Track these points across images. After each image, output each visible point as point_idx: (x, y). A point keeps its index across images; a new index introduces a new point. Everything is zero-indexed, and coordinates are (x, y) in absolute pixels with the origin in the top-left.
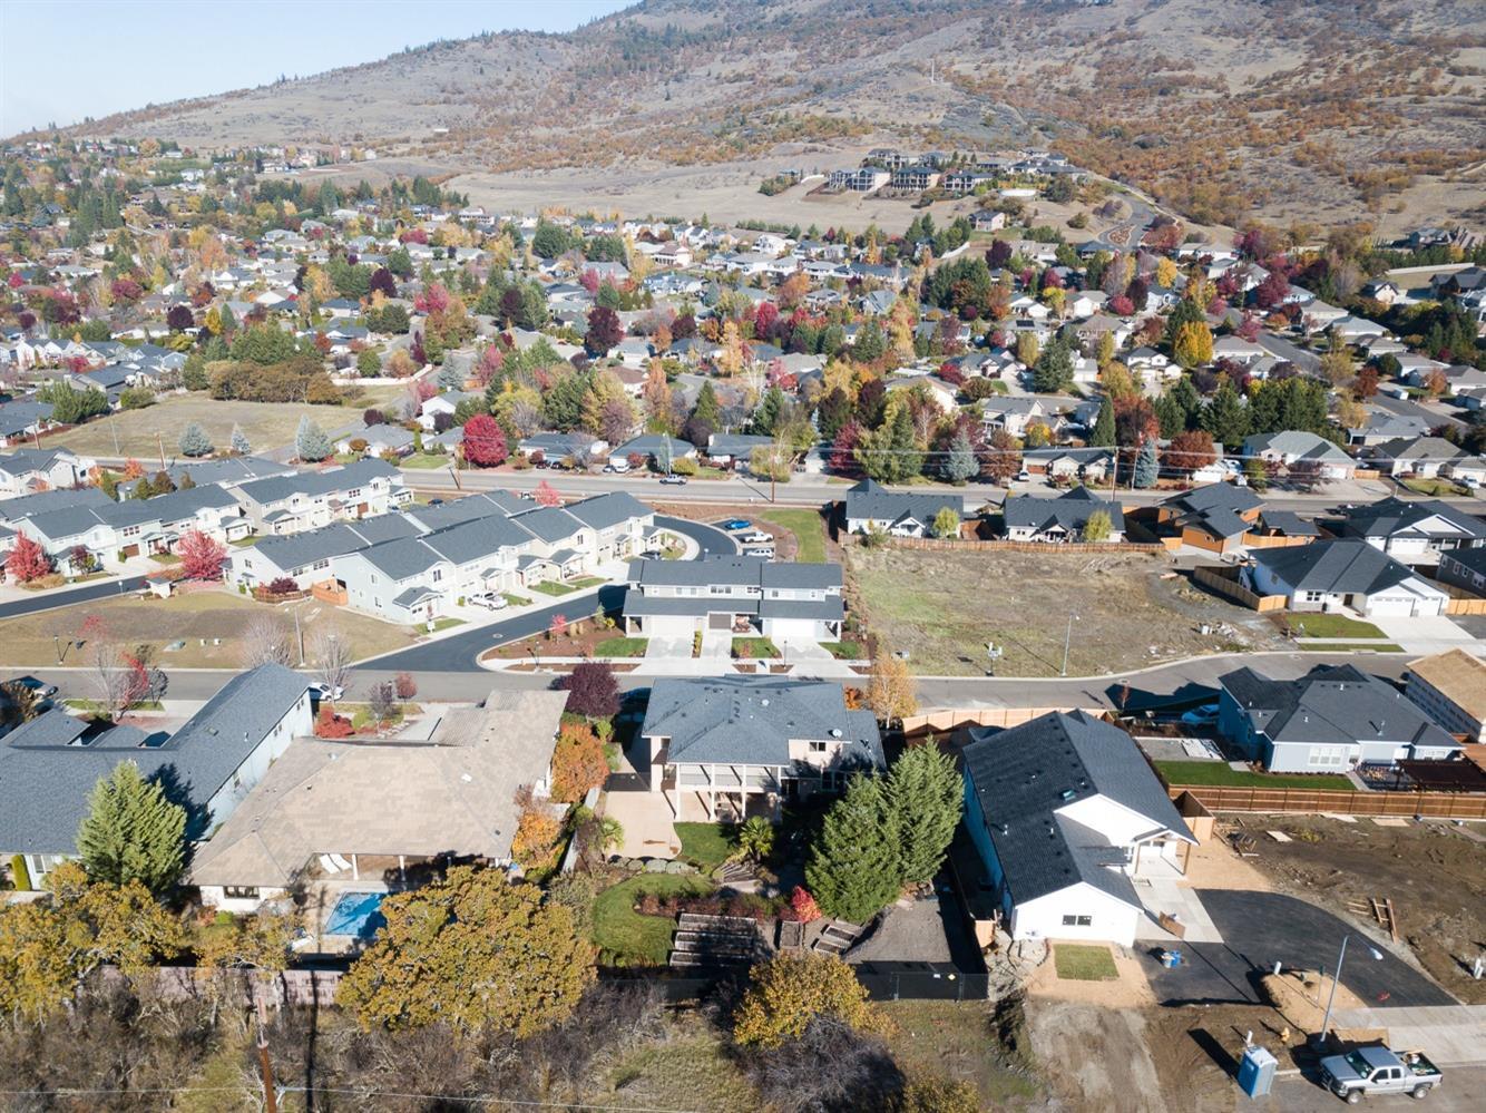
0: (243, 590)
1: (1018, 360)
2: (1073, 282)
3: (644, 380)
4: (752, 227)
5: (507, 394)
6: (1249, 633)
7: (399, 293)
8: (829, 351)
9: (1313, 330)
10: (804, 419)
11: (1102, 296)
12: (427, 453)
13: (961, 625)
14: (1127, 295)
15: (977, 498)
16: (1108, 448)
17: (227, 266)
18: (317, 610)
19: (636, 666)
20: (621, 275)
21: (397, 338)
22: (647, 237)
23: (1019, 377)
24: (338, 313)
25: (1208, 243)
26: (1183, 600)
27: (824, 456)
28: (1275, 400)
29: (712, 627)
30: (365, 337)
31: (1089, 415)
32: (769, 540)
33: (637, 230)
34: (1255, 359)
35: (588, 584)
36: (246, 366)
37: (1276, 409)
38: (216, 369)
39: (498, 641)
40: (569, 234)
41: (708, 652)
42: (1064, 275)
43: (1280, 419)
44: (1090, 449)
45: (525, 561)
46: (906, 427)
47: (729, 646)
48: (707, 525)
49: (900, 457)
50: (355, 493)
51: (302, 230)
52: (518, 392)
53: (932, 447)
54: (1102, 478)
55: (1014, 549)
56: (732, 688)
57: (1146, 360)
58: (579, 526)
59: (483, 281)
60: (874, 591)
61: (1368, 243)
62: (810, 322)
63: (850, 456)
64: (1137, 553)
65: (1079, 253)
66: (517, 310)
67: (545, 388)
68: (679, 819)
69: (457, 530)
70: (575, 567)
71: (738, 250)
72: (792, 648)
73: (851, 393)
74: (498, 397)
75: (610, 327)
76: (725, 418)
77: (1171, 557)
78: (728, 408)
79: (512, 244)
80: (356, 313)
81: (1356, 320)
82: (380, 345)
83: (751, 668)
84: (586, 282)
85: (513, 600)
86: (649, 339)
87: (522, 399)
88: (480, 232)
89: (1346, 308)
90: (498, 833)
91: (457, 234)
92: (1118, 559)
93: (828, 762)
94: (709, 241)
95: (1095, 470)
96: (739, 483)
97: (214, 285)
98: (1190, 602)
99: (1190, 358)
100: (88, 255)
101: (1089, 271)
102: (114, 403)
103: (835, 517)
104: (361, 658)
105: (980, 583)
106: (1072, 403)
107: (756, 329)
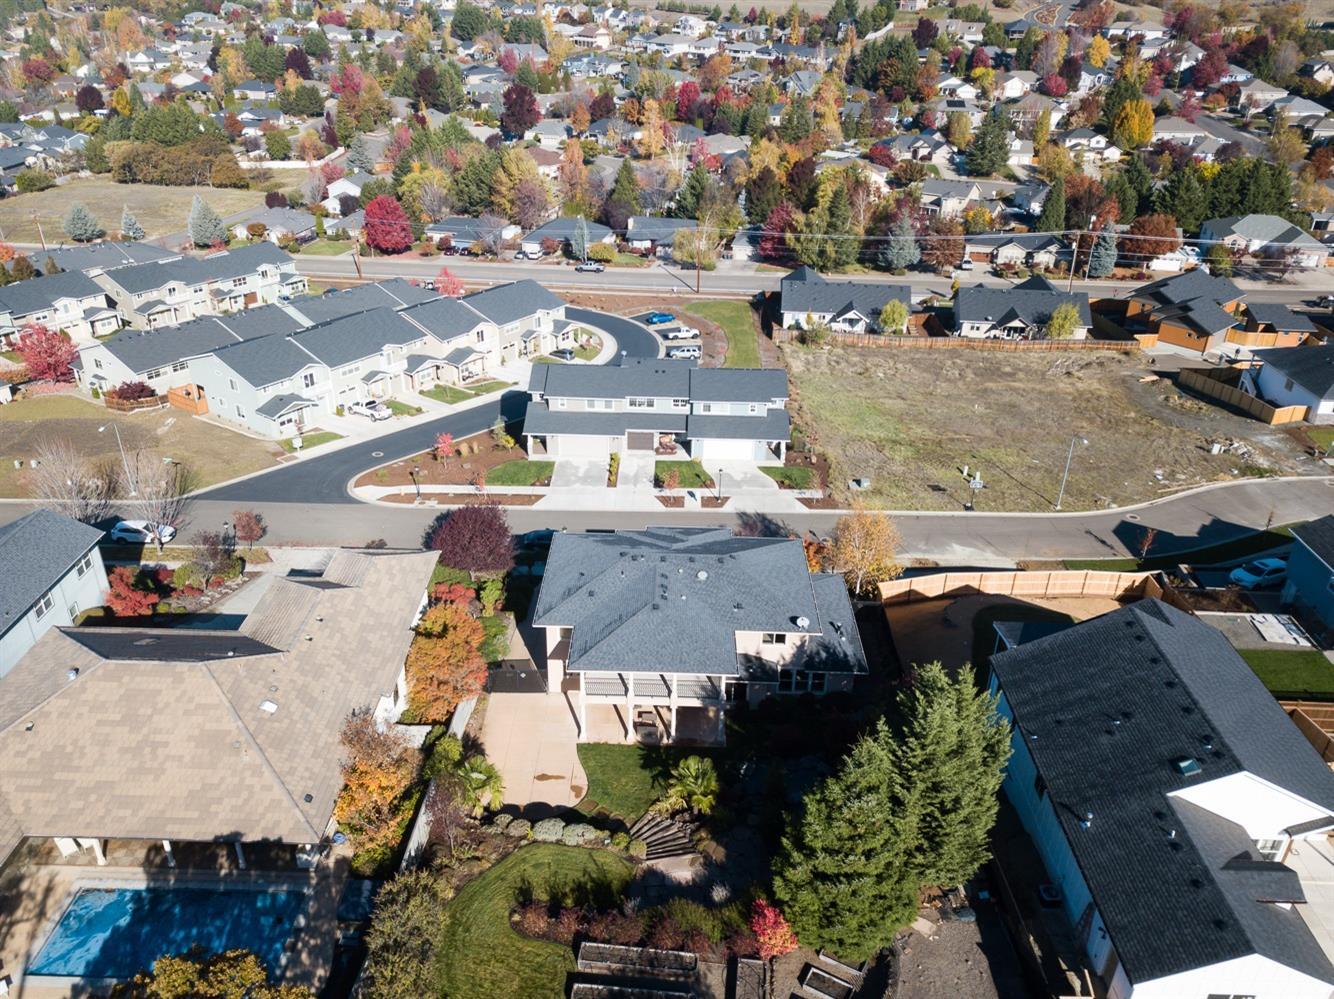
0: (96, 394)
1: (949, 143)
2: (1003, 63)
3: (560, 161)
4: (672, 9)
5: (415, 175)
6: (1266, 452)
7: (316, 75)
8: (754, 131)
9: (1253, 111)
10: (730, 200)
11: (1032, 76)
12: (330, 238)
13: (925, 442)
14: (1061, 74)
15: (922, 287)
16: (1055, 233)
17: (143, 47)
18: (170, 421)
19: (539, 497)
20: (540, 58)
21: (311, 121)
22: (566, 17)
23: (951, 160)
24: (252, 95)
25: (1139, 21)
26: (1174, 409)
27: (753, 240)
28: (1237, 181)
29: (631, 446)
30: (278, 119)
31: (1029, 200)
32: (695, 337)
33: (557, 11)
34: (1198, 141)
35: (488, 389)
36: (149, 146)
37: (1238, 191)
38: (117, 149)
39: (379, 461)
40: (489, 16)
41: (627, 480)
42: (992, 54)
43: (1241, 202)
44: (1037, 234)
45: (415, 362)
46: (843, 209)
47: (651, 471)
48: (626, 318)
49: (835, 242)
50: (241, 281)
51: (222, 13)
52: (426, 173)
53: (869, 232)
54: (1051, 266)
55: (968, 346)
56: (656, 554)
57: (1084, 141)
58: (479, 320)
59: (400, 64)
60: (818, 398)
61: (1301, 23)
62: (733, 102)
63: (782, 241)
64: (1107, 351)
65: (1007, 32)
66: (431, 90)
67: (457, 169)
68: (584, 739)
69: (334, 325)
70: (475, 368)
71: (659, 32)
72: (729, 475)
73: (780, 175)
74: (404, 179)
75: (526, 106)
76: (646, 201)
77: (1146, 356)
78: (648, 190)
79: (430, 25)
80: (272, 95)
81: (1298, 100)
82: (294, 128)
83: (678, 502)
84: (504, 63)
85: (398, 408)
86: (568, 121)
87: (430, 180)
88: (398, 14)
89: (1286, 88)
90: (309, 798)
91: (376, 16)
92: (1087, 358)
93: (788, 658)
94: (629, 22)
95: (1045, 258)
96: (661, 271)
97: (130, 67)
98: (1182, 411)
99: (1130, 140)
100: (9, 38)
101: (1019, 51)
102: (11, 185)
103: (768, 309)
104: (208, 484)
105: (935, 387)
106: (1010, 188)
107: (677, 111)
